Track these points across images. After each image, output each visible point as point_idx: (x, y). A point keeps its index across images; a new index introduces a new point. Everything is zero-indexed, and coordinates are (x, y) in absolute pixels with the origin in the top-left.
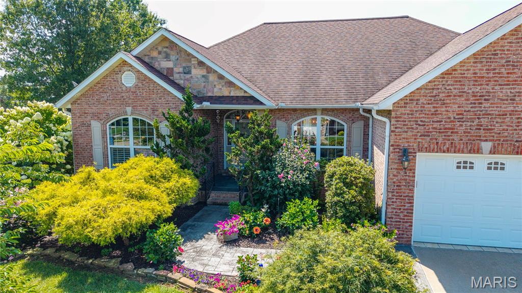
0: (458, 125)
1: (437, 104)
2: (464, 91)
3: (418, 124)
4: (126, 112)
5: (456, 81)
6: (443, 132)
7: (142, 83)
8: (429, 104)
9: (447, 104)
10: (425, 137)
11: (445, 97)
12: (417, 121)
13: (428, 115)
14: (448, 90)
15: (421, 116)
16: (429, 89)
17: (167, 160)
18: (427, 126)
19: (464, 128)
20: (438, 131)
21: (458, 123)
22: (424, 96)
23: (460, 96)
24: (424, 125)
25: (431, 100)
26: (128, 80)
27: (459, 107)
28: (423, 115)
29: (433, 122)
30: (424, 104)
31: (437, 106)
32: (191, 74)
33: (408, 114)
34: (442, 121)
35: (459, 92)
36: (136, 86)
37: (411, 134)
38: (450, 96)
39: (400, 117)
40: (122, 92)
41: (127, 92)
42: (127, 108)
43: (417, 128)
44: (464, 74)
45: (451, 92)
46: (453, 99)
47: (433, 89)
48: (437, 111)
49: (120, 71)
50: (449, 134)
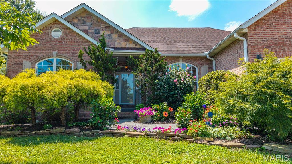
0: (286, 41)
1: (272, 28)
2: (286, 21)
3: (263, 40)
4: (52, 55)
5: (281, 16)
6: (278, 45)
7: (67, 35)
8: (268, 28)
9: (278, 29)
10: (269, 48)
11: (276, 24)
12: (263, 39)
13: (268, 35)
14: (277, 21)
15: (265, 35)
16: (267, 20)
18: (269, 41)
19: (289, 42)
20: (275, 44)
21: (285, 39)
22: (264, 24)
23: (284, 24)
24: (267, 41)
25: (269, 26)
26: (56, 34)
27: (284, 30)
28: (266, 35)
29: (272, 39)
30: (265, 28)
31: (273, 30)
32: (100, 33)
33: (257, 34)
34: (276, 38)
35: (283, 22)
36: (62, 38)
37: (260, 46)
38: (279, 24)
39: (252, 36)
40: (50, 42)
41: (55, 41)
42: (53, 52)
43: (263, 43)
44: (284, 12)
45: (279, 22)
46: (280, 26)
47: (269, 20)
48: (273, 32)
49: (51, 28)
50: (282, 46)
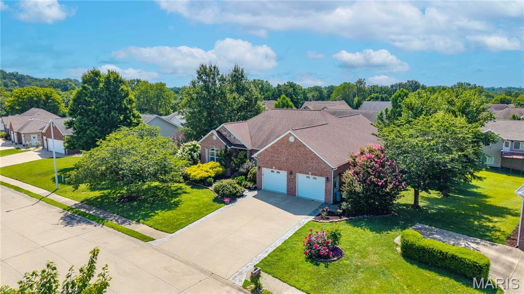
7: (217, 140)
17: (218, 163)
26: (214, 138)
40: (213, 141)
42: (214, 146)
49: (212, 136)
